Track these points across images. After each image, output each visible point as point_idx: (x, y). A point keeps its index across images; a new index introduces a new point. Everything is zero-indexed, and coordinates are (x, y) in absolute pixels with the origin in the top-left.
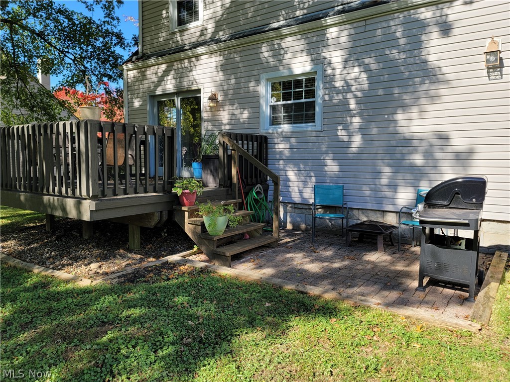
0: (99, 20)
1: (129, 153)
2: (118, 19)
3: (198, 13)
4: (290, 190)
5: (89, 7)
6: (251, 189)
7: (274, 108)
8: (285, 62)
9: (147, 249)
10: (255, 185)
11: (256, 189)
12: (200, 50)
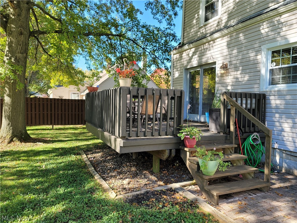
0: (164, 28)
1: (163, 106)
2: (174, 25)
3: (218, 11)
4: (285, 140)
5: (160, 21)
6: (249, 136)
7: (272, 71)
8: (282, 34)
9: (163, 174)
10: (253, 133)
11: (253, 136)
12: (216, 35)
